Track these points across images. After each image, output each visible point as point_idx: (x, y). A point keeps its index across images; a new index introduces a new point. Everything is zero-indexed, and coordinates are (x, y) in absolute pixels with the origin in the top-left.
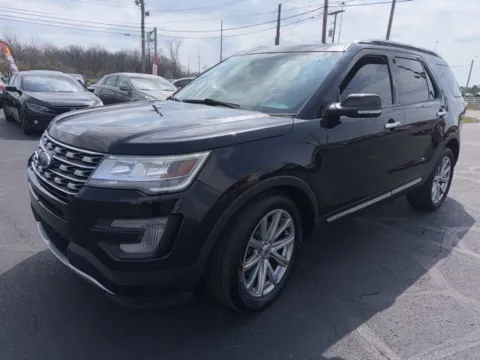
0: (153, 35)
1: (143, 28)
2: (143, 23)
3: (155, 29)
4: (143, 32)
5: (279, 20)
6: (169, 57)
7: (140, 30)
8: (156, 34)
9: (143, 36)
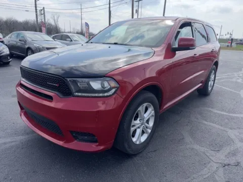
0: (43, 11)
1: (36, 7)
2: (36, 5)
3: (44, 8)
4: (36, 9)
5: (110, 4)
6: (53, 23)
7: (34, 8)
8: (44, 11)
9: (36, 12)
